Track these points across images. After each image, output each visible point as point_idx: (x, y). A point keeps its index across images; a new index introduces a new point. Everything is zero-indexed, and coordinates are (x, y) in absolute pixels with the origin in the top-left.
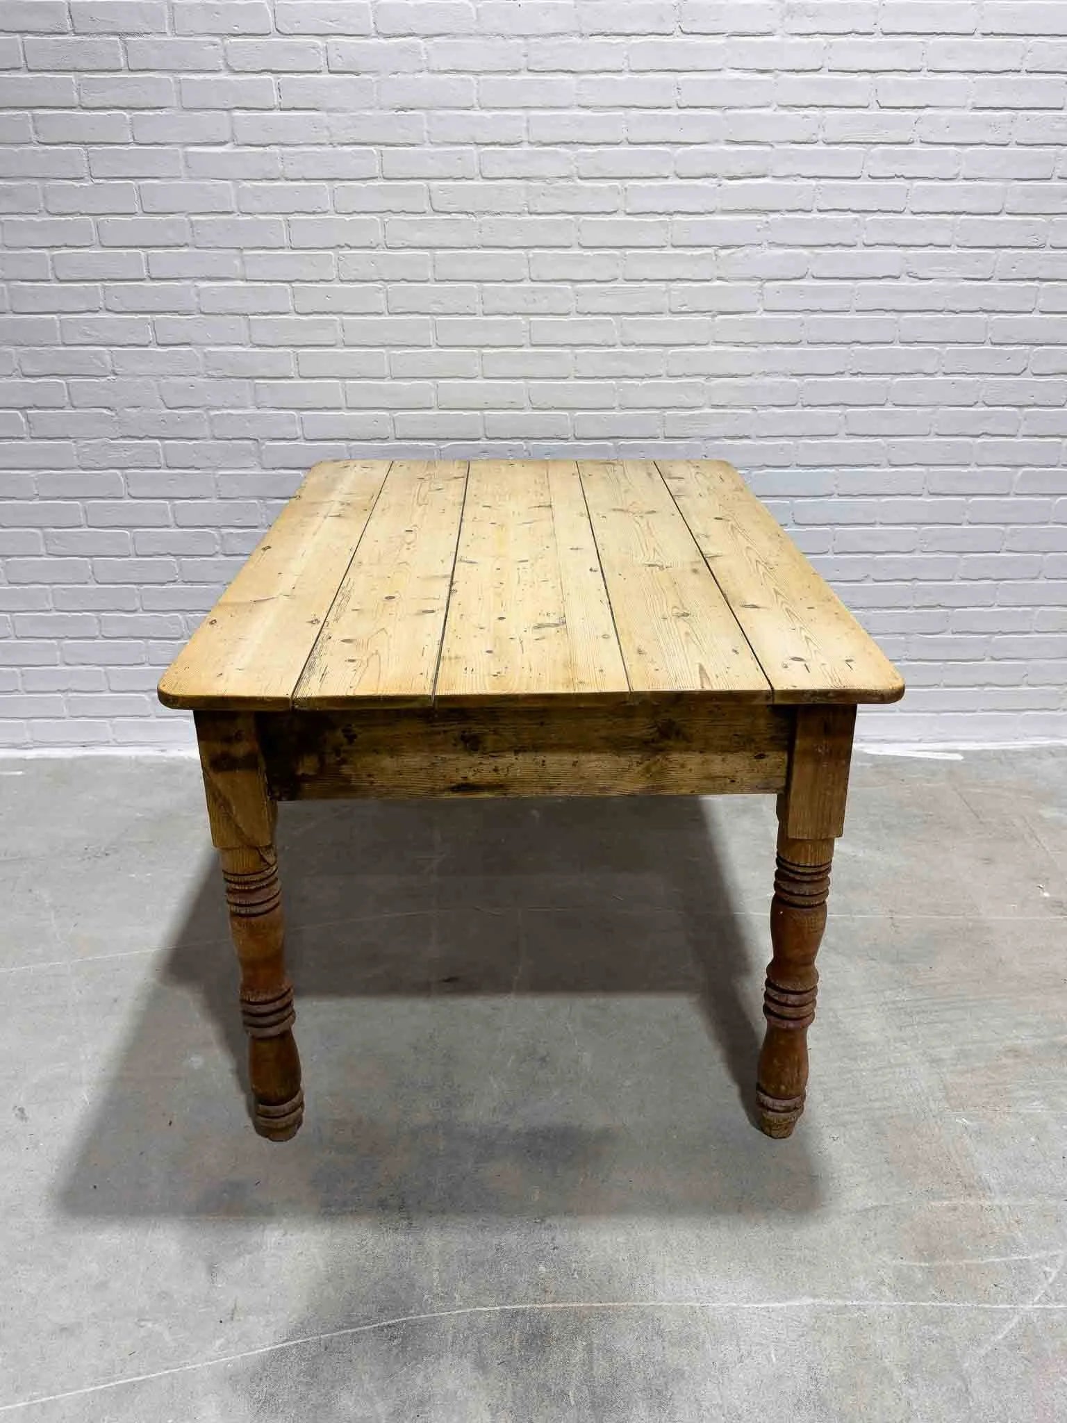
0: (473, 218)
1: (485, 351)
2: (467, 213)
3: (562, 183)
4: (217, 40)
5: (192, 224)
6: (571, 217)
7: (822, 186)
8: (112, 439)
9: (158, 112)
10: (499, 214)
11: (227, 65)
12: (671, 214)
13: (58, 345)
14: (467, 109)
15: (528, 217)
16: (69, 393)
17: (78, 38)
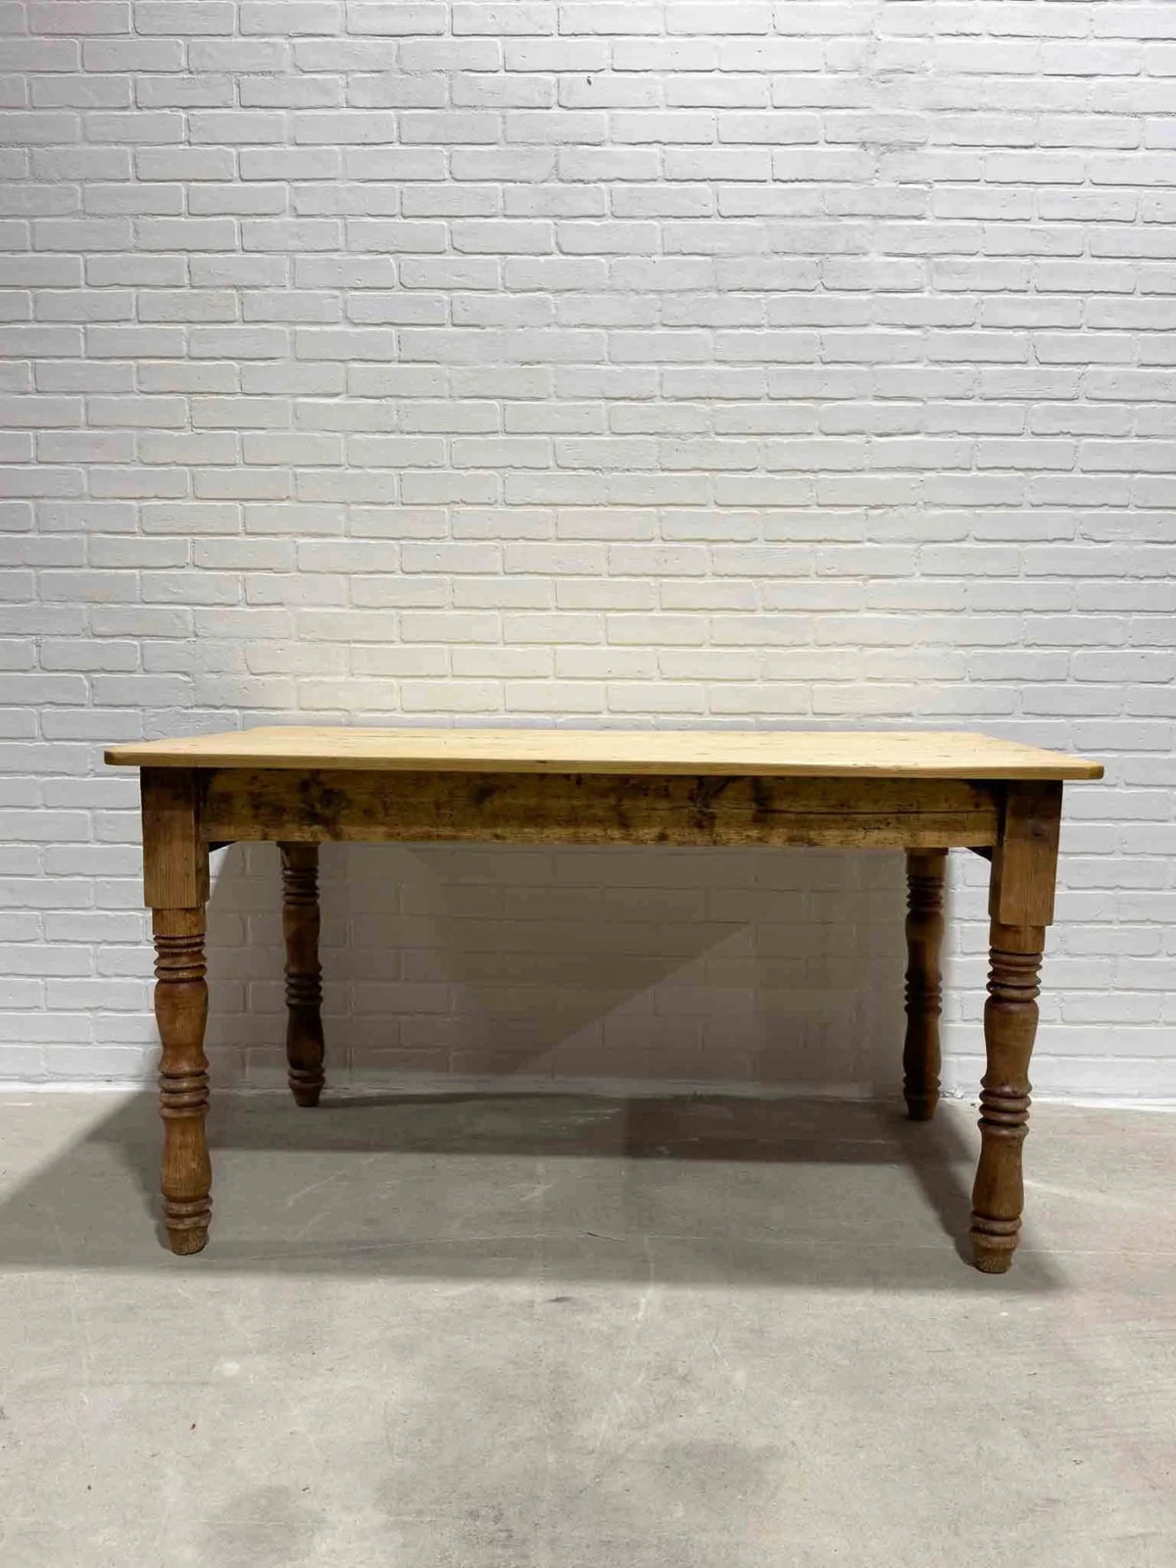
0: (601, 475)
1: (610, 614)
2: (595, 470)
3: (697, 438)
4: (337, 293)
5: (295, 476)
6: (707, 474)
7: (981, 443)
8: (187, 708)
9: (269, 362)
10: (628, 470)
11: (347, 318)
12: (815, 472)
13: (138, 603)
14: (598, 363)
15: (661, 474)
16: (142, 655)
17: (195, 291)
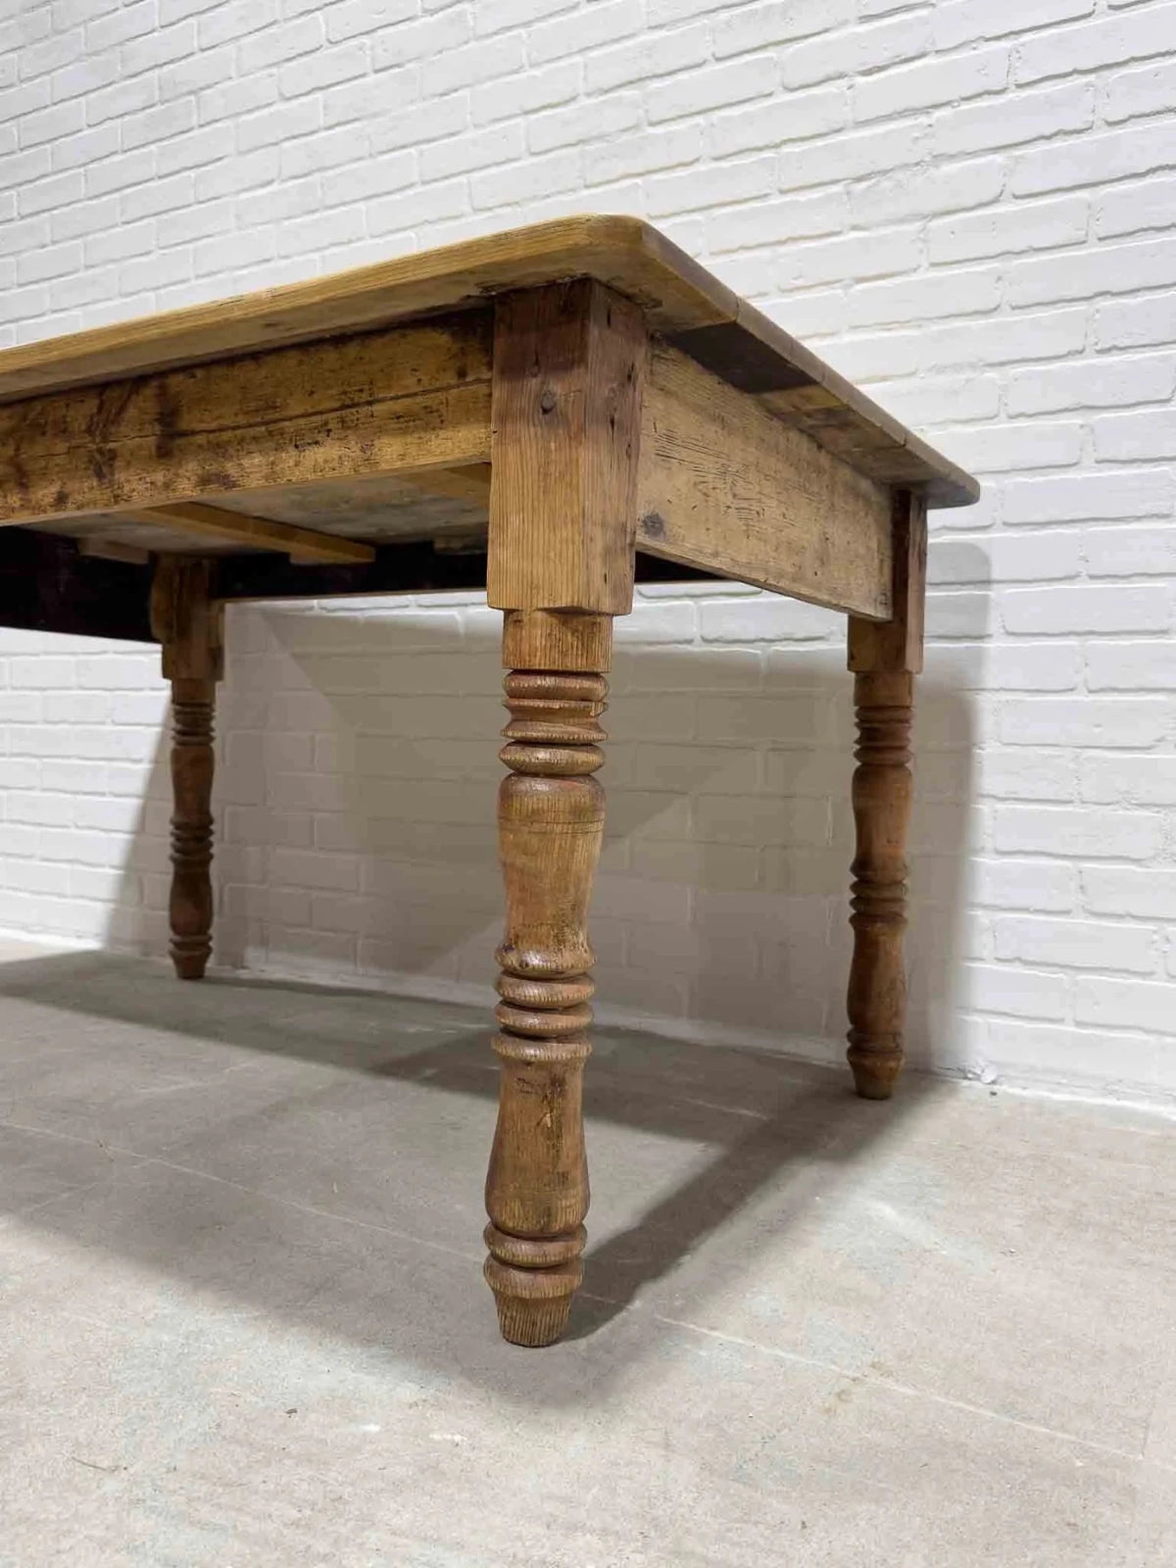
3: (625, 137)
